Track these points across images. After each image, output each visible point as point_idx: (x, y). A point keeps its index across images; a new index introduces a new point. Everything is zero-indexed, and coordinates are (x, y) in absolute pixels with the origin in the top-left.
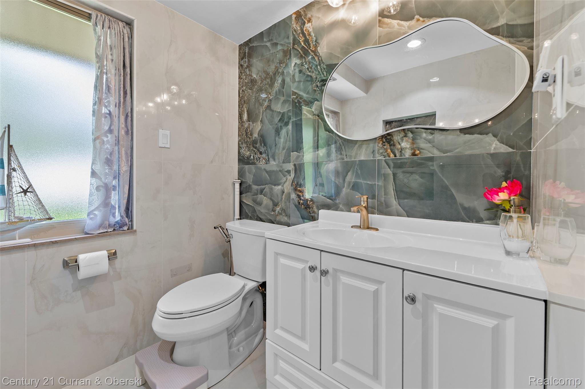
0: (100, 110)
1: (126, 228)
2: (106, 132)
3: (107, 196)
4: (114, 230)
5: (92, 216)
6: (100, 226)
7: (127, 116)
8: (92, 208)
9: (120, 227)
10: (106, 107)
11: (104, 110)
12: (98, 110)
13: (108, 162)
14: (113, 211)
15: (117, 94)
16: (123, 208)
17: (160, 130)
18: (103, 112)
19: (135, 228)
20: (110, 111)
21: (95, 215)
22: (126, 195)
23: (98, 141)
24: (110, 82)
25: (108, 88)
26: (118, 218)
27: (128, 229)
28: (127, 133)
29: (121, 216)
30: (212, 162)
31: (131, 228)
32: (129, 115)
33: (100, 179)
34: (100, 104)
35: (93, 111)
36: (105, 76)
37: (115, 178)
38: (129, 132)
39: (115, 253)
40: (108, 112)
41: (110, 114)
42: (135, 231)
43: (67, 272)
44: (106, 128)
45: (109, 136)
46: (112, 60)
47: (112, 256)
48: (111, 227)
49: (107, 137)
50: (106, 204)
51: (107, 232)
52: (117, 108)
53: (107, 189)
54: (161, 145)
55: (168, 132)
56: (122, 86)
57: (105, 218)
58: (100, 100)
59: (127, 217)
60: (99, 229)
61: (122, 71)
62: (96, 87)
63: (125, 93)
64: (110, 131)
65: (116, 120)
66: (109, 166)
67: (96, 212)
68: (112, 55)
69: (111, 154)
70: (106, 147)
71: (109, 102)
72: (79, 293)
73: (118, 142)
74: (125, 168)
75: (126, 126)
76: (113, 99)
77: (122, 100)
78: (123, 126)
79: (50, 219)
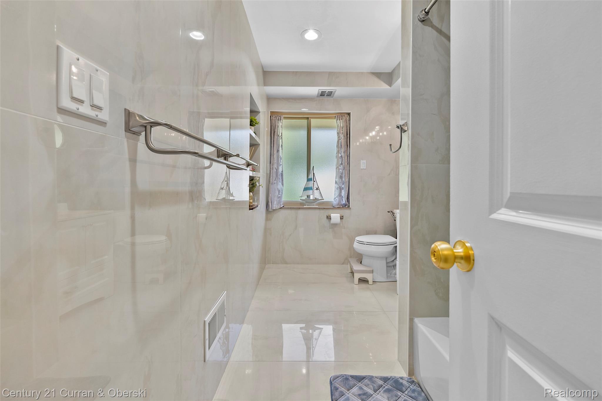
0: (338, 155)
1: (347, 206)
2: (340, 165)
3: (341, 192)
4: (343, 207)
5: (335, 200)
6: (338, 204)
7: (348, 156)
8: (335, 197)
9: (345, 206)
10: (340, 154)
11: (340, 155)
12: (338, 156)
13: (341, 177)
14: (343, 199)
15: (344, 147)
16: (346, 197)
17: (362, 161)
18: (339, 156)
19: (350, 207)
20: (341, 155)
21: (336, 199)
22: (347, 192)
23: (337, 169)
24: (342, 143)
25: (341, 145)
26: (344, 202)
27: (348, 207)
28: (348, 164)
29: (345, 201)
30: (389, 175)
31: (349, 207)
32: (349, 156)
33: (338, 184)
34: (338, 153)
35: (336, 156)
36: (340, 141)
37: (343, 184)
38: (349, 163)
39: (343, 216)
40: (341, 156)
41: (342, 156)
42: (350, 208)
43: (328, 220)
44: (341, 163)
45: (341, 166)
46: (343, 133)
47: (342, 218)
48: (342, 206)
49: (341, 167)
50: (340, 195)
51: (340, 207)
52: (344, 154)
53: (341, 189)
54: (362, 168)
55: (365, 161)
56: (346, 143)
57: (340, 201)
58: (338, 151)
59: (348, 202)
60: (337, 206)
61: (346, 137)
62: (337, 146)
63: (347, 146)
64: (342, 164)
65: (344, 159)
66: (341, 179)
67: (337, 199)
68: (342, 131)
69: (342, 174)
70: (340, 171)
71: (341, 151)
72: (331, 230)
73: (344, 168)
74: (347, 180)
75: (348, 161)
76: (343, 150)
77: (346, 149)
78: (346, 161)
79: (323, 200)
